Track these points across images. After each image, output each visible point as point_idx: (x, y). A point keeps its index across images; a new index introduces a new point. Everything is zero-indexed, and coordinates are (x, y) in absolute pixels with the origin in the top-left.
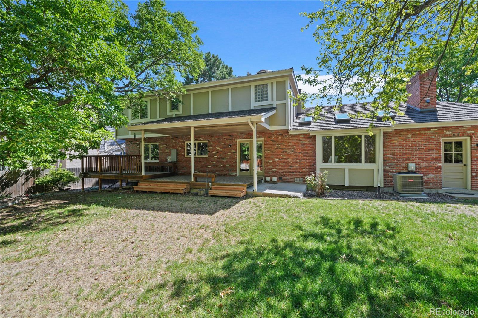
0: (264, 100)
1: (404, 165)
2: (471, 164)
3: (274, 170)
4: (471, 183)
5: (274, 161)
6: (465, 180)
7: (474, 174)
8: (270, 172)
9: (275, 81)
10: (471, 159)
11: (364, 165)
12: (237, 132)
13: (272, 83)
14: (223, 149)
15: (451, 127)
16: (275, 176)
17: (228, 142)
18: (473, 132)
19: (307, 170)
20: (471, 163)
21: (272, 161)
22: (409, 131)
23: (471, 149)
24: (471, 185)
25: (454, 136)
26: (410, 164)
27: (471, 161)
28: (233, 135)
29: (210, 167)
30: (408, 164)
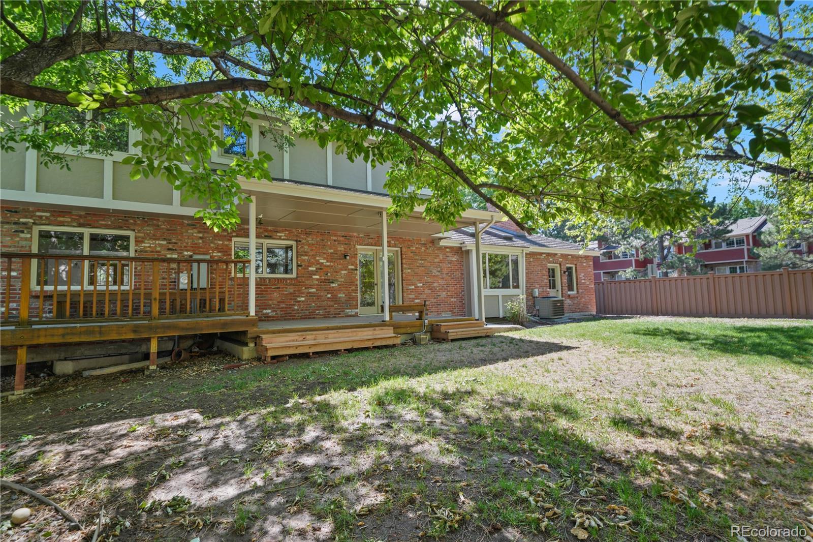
1: (530, 291)
2: (562, 290)
3: (417, 301)
5: (416, 287)
10: (561, 285)
11: (512, 291)
12: (359, 232)
14: (331, 262)
15: (552, 254)
18: (561, 260)
19: (455, 300)
21: (413, 287)
22: (531, 254)
23: (561, 276)
25: (553, 262)
26: (535, 290)
28: (350, 236)
29: (303, 299)
30: (532, 290)
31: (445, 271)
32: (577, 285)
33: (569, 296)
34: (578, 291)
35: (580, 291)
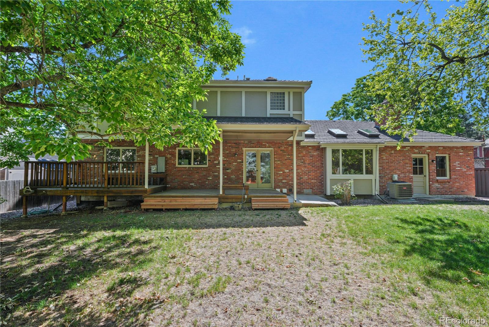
0: (281, 109)
1: (389, 176)
2: (429, 176)
3: (284, 181)
4: (429, 190)
5: (284, 172)
6: (425, 187)
7: (431, 183)
8: (280, 184)
9: (292, 91)
10: (429, 171)
11: (364, 176)
12: (244, 140)
13: (289, 93)
14: (227, 158)
15: (418, 146)
16: (285, 188)
17: (234, 150)
18: (430, 151)
19: (315, 181)
20: (429, 174)
21: (282, 172)
22: (392, 148)
23: (429, 164)
24: (429, 191)
25: (419, 153)
26: (394, 175)
27: (429, 173)
28: (240, 143)
29: (211, 178)
30: (392, 175)
31: (307, 162)
32: (450, 171)
33: (437, 180)
34: (450, 177)
35: (453, 177)
